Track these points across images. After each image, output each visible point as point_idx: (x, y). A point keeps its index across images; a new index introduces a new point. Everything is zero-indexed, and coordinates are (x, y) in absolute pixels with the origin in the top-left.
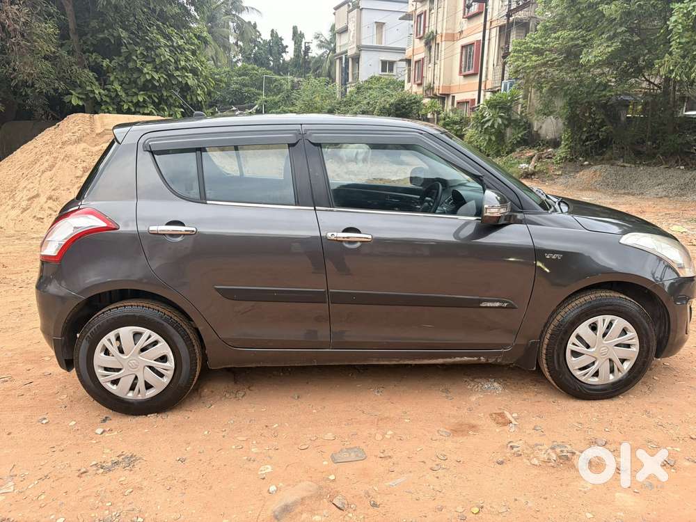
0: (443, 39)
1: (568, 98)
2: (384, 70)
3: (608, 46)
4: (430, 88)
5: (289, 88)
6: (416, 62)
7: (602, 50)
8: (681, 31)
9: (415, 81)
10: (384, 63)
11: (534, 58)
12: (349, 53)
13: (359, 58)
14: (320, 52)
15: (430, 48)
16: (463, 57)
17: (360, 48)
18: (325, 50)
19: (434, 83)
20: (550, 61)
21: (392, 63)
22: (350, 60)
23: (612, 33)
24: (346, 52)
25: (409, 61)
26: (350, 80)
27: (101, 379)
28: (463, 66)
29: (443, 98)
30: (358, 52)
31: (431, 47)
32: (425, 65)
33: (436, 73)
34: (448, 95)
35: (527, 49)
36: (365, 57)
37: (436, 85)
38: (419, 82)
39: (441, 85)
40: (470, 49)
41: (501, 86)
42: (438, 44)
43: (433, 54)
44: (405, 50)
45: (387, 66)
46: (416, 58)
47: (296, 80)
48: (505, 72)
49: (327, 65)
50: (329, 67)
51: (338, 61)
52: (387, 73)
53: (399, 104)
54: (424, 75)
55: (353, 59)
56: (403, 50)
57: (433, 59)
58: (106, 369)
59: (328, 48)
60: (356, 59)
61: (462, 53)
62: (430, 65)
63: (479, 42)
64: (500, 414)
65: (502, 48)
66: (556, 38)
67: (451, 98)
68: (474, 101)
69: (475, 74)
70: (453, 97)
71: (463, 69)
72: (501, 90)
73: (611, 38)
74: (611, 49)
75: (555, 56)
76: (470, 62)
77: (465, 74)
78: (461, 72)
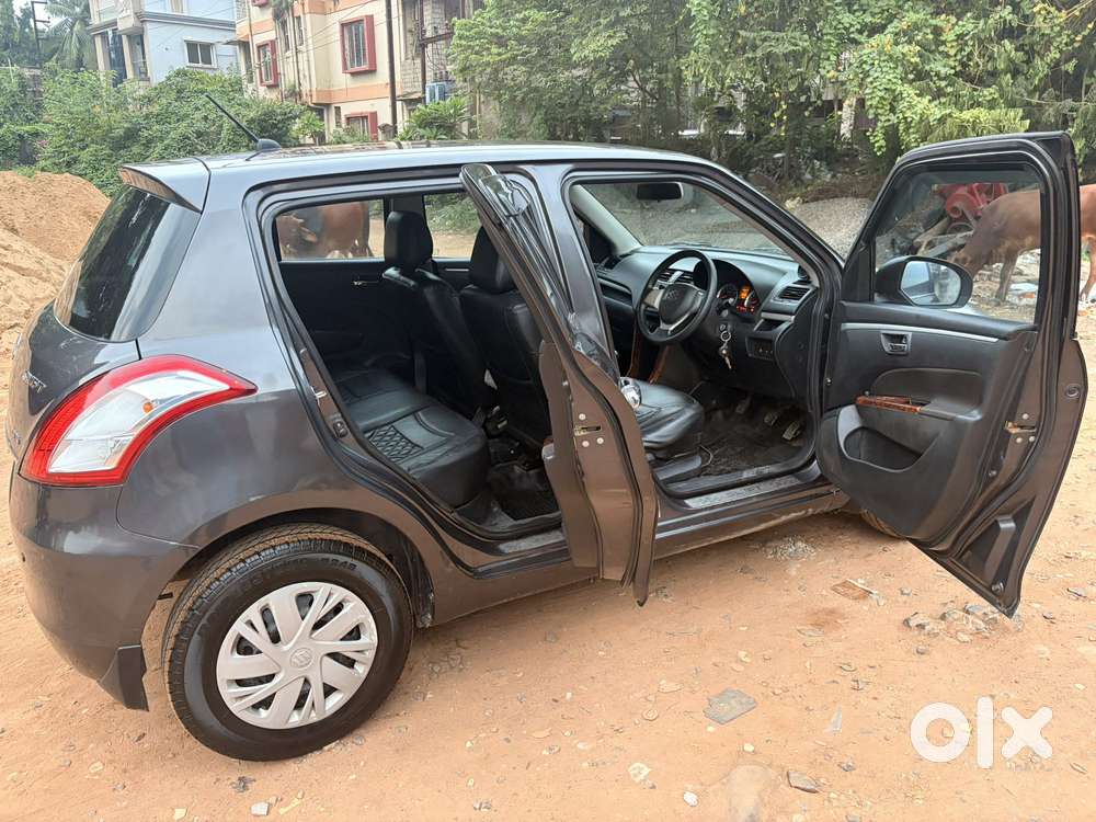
0: (307, 9)
1: (542, 112)
2: (193, 58)
3: (610, 37)
4: (295, 93)
5: (15, 88)
6: (259, 47)
7: (602, 41)
8: (707, 18)
9: (262, 82)
10: (192, 46)
11: (494, 50)
12: (121, 27)
13: (142, 37)
14: (56, 21)
15: (284, 24)
16: (347, 42)
17: (142, 17)
18: (64, 18)
19: (300, 84)
20: (522, 55)
21: (207, 48)
22: (124, 38)
23: (613, 17)
24: (115, 23)
25: (245, 45)
26: (130, 74)
27: (234, 707)
28: (348, 58)
29: (320, 109)
30: (139, 25)
31: (285, 22)
32: (279, 52)
33: (301, 68)
34: (328, 106)
35: (480, 35)
36: (153, 34)
37: (305, 88)
38: (271, 82)
39: (314, 89)
40: (357, 29)
41: (424, 92)
42: (299, 18)
43: (290, 34)
44: (234, 26)
45: (200, 52)
46: (258, 40)
47: (27, 73)
48: (427, 69)
49: (72, 48)
50: (79, 50)
51: (98, 40)
52: (200, 65)
53: (265, 121)
54: (280, 70)
55: (129, 37)
56: (230, 26)
57: (292, 44)
58: (241, 683)
59: (70, 15)
60: (137, 38)
61: (343, 35)
62: (289, 53)
63: (370, 18)
64: (844, 584)
65: (410, 31)
66: (524, 20)
67: (333, 111)
68: (374, 115)
69: (372, 71)
70: (338, 109)
71: (348, 63)
72: (425, 98)
73: (611, 25)
74: (615, 41)
75: (525, 48)
76: (358, 51)
77: (353, 70)
78: (345, 67)
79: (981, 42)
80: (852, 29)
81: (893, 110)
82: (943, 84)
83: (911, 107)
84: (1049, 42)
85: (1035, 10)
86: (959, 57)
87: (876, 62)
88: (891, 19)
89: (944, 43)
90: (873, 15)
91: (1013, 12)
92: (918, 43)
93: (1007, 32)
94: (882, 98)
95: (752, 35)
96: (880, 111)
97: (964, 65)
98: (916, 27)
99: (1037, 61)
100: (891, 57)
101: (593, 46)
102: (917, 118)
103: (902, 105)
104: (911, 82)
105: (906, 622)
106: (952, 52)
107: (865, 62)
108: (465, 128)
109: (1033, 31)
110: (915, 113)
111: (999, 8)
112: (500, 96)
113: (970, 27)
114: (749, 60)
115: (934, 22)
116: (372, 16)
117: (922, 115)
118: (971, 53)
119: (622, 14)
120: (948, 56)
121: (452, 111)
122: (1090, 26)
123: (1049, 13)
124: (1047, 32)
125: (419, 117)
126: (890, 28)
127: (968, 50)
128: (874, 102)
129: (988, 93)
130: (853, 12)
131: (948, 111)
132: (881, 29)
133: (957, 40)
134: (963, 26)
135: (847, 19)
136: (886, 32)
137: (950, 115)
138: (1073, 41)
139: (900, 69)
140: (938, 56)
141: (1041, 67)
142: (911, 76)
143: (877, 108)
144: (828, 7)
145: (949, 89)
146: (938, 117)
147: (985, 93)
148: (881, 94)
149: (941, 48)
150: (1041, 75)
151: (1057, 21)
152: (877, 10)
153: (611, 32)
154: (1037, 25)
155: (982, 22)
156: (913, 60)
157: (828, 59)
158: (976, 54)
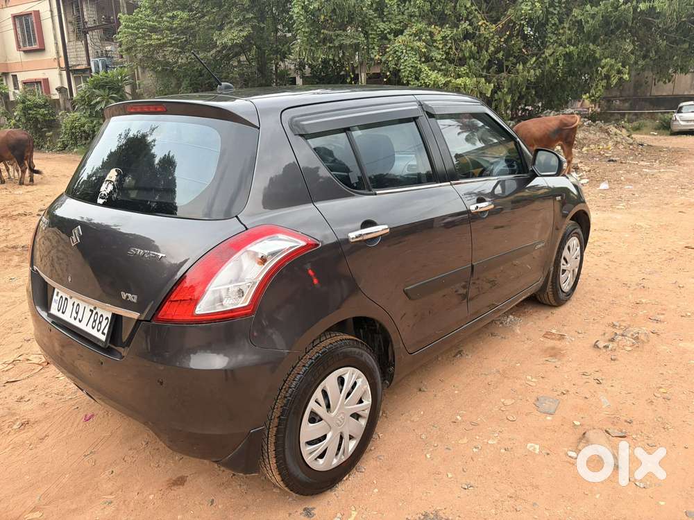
3: (240, 30)
7: (235, 33)
11: (154, 36)
16: (19, 29)
20: (174, 40)
23: (241, 18)
27: (308, 460)
28: (21, 41)
34: (6, 74)
35: (142, 26)
40: (27, 19)
41: (89, 65)
48: (90, 49)
58: (311, 443)
61: (15, 24)
63: (37, 13)
64: (547, 333)
65: (71, 22)
66: (173, 17)
67: (11, 78)
68: (46, 80)
69: (42, 50)
70: (15, 77)
71: (21, 44)
72: (90, 69)
73: (240, 23)
74: (245, 34)
75: (175, 36)
76: (29, 35)
77: (25, 49)
78: (19, 47)
79: (455, 41)
80: (386, 32)
81: (417, 79)
82: (440, 64)
83: (427, 76)
84: (488, 42)
85: (480, 24)
86: (444, 50)
87: (404, 51)
88: (406, 26)
89: (435, 41)
90: (395, 24)
91: (469, 25)
92: (424, 41)
93: (467, 36)
94: (410, 71)
95: (331, 33)
96: (410, 79)
97: (447, 54)
98: (421, 31)
99: (484, 52)
100: (412, 48)
101: (230, 36)
102: (432, 83)
103: (422, 76)
104: (423, 62)
105: (596, 346)
106: (440, 47)
107: (398, 51)
108: (128, 89)
109: (480, 35)
110: (431, 80)
111: (462, 22)
112: (155, 68)
113: (449, 32)
114: (330, 48)
115: (429, 29)
116: (39, 11)
117: (434, 81)
118: (450, 48)
119: (247, 16)
120: (439, 49)
121: (120, 78)
122: (508, 33)
123: (487, 25)
124: (487, 36)
125: (94, 81)
126: (406, 32)
127: (449, 45)
128: (407, 74)
129: (463, 69)
130: (384, 22)
131: (449, 79)
132: (401, 32)
133: (442, 40)
134: (445, 32)
135: (382, 26)
136: (404, 34)
137: (450, 81)
138: (500, 41)
139: (417, 56)
140: (434, 49)
141: (486, 56)
142: (423, 59)
143: (408, 77)
144: (371, 19)
145: (443, 67)
146: (444, 82)
147: (462, 69)
148: (410, 69)
149: (435, 44)
150: (486, 60)
151: (491, 31)
152: (397, 21)
153: (241, 28)
154: (481, 32)
155: (455, 29)
156: (423, 50)
157: (374, 48)
158: (454, 47)
